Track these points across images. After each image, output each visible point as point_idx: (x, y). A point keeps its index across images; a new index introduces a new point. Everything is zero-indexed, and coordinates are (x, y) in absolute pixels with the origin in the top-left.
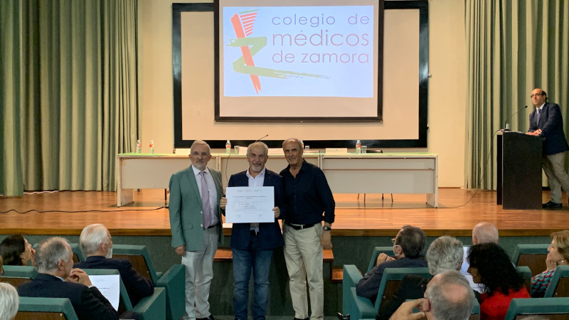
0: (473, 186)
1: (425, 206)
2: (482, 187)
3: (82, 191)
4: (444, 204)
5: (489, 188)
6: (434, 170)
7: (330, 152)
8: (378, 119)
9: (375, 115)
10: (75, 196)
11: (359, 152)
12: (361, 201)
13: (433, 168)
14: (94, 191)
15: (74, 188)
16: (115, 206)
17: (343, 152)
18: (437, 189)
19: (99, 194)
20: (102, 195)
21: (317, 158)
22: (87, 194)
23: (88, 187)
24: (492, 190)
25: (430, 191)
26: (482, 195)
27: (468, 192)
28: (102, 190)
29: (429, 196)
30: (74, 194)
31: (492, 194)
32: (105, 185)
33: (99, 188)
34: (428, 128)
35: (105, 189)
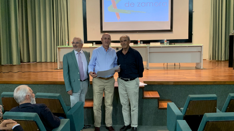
0: (213, 59)
1: (195, 68)
2: (217, 59)
3: (46, 62)
4: (205, 68)
5: (220, 60)
6: (201, 52)
7: (152, 44)
8: (171, 30)
9: (170, 29)
10: (43, 65)
11: (166, 44)
12: (165, 66)
13: (200, 51)
14: (51, 62)
15: (43, 61)
16: (57, 69)
17: (158, 44)
18: (202, 60)
19: (53, 63)
20: (55, 64)
21: (146, 47)
22: (48, 63)
23: (49, 60)
24: (221, 61)
25: (198, 62)
26: (217, 63)
27: (210, 62)
28: (54, 62)
29: (197, 64)
30: (43, 63)
31: (221, 62)
32: (55, 60)
33: (53, 61)
34: (192, 34)
35: (56, 61)
